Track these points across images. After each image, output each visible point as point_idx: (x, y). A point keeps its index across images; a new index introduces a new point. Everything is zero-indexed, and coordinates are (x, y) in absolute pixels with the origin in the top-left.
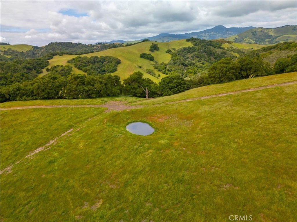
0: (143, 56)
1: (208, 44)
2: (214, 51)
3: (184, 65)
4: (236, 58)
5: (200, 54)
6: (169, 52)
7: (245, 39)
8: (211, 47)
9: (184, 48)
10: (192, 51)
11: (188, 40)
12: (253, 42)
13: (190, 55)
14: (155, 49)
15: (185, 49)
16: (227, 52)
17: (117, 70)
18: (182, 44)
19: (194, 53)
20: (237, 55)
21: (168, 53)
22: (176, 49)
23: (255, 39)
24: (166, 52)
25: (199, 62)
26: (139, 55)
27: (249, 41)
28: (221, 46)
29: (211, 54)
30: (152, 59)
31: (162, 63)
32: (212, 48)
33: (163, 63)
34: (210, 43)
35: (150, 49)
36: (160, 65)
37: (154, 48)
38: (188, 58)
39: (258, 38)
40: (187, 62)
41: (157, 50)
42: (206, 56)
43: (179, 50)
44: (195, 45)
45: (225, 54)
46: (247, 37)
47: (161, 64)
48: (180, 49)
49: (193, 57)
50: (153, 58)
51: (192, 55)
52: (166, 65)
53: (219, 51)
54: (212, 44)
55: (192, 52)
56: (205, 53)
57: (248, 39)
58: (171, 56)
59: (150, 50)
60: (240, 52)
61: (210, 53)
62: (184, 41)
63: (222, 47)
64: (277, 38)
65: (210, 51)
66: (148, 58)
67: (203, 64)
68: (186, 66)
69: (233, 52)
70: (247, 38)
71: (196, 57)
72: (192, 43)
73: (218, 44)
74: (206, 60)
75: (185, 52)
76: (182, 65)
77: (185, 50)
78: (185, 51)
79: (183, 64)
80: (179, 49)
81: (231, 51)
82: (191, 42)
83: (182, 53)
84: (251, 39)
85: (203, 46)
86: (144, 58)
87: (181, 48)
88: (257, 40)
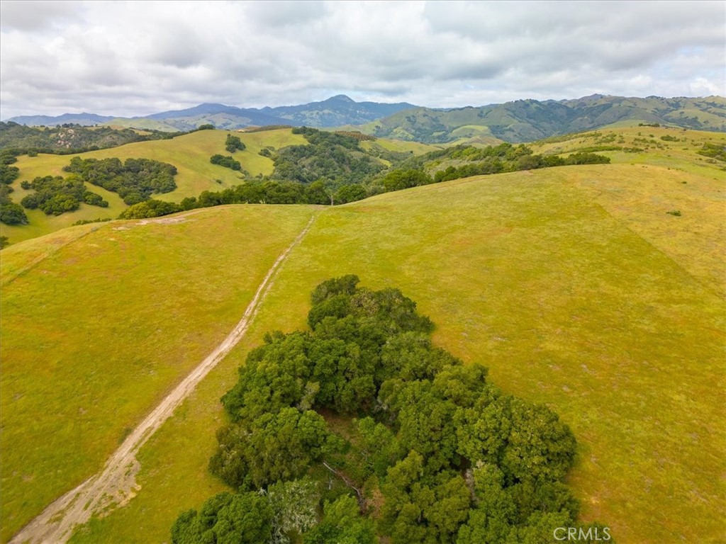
0: (217, 160)
1: (335, 141)
2: (348, 155)
3: (300, 180)
4: (387, 169)
5: (325, 159)
6: (265, 153)
7: (395, 130)
8: (341, 146)
9: (292, 147)
10: (309, 153)
11: (296, 132)
12: (411, 137)
13: (306, 162)
14: (237, 148)
15: (294, 149)
16: (371, 158)
17: (176, 187)
18: (286, 139)
19: (313, 158)
20: (388, 164)
21: (265, 156)
22: (277, 149)
23: (413, 131)
24: (261, 154)
25: (325, 175)
26: (209, 158)
27: (403, 134)
28: (357, 144)
29: (344, 160)
30: (236, 167)
31: (258, 175)
32: (343, 149)
33: (261, 174)
34: (338, 139)
35: (227, 146)
36: (257, 179)
37: (235, 145)
38: (304, 167)
39: (419, 129)
40: (305, 174)
41: (241, 149)
42: (336, 164)
43: (283, 151)
44: (312, 142)
45: (368, 161)
46: (398, 126)
47: (257, 177)
48: (284, 148)
49: (311, 165)
50: (239, 164)
51: (310, 161)
52: (267, 179)
53: (356, 155)
54: (342, 142)
55: (309, 156)
56: (333, 159)
57: (402, 131)
58: (273, 162)
59: (227, 149)
60: (392, 158)
61: (342, 159)
62: (288, 132)
63: (359, 147)
64: (454, 131)
65: (342, 155)
66: (228, 165)
67: (333, 178)
68: (304, 181)
69: (380, 158)
70: (400, 128)
71: (318, 165)
72: (305, 137)
73: (353, 141)
74: (337, 171)
75: (296, 156)
76: (298, 180)
77: (294, 151)
78: (295, 153)
79: (299, 178)
80: (281, 149)
81: (377, 156)
82: (302, 136)
83: (291, 157)
84: (407, 130)
85: (326, 145)
86: (219, 164)
87: (285, 146)
88: (418, 133)
